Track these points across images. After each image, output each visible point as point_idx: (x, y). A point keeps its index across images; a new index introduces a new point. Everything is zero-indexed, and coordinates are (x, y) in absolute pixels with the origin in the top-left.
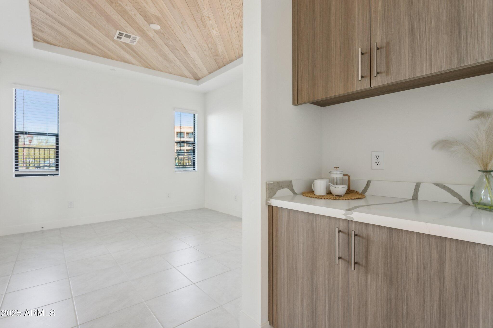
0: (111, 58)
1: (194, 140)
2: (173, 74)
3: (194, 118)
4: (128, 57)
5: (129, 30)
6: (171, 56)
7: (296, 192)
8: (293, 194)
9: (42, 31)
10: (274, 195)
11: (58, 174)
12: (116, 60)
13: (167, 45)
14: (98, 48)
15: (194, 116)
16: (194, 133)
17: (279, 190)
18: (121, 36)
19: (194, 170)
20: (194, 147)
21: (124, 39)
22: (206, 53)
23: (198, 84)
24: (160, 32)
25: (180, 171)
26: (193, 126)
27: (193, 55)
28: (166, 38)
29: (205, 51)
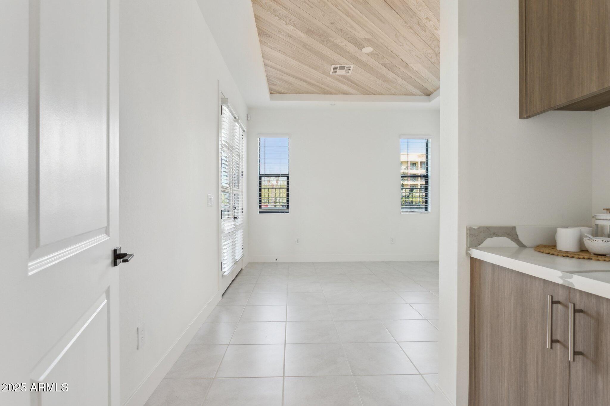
0: (331, 93)
1: (427, 172)
2: (397, 95)
3: (427, 144)
4: (345, 88)
5: (343, 61)
6: (391, 75)
7: (524, 243)
8: (519, 246)
9: (275, 85)
10: (480, 245)
11: (288, 212)
12: (335, 94)
13: (384, 65)
14: (318, 86)
15: (427, 142)
16: (427, 163)
17: (489, 237)
18: (335, 70)
19: (427, 210)
20: (427, 182)
21: (340, 72)
22: (433, 60)
23: (430, 101)
24: (373, 53)
25: (407, 212)
26: (425, 153)
27: (417, 67)
28: (382, 58)
29: (431, 58)
